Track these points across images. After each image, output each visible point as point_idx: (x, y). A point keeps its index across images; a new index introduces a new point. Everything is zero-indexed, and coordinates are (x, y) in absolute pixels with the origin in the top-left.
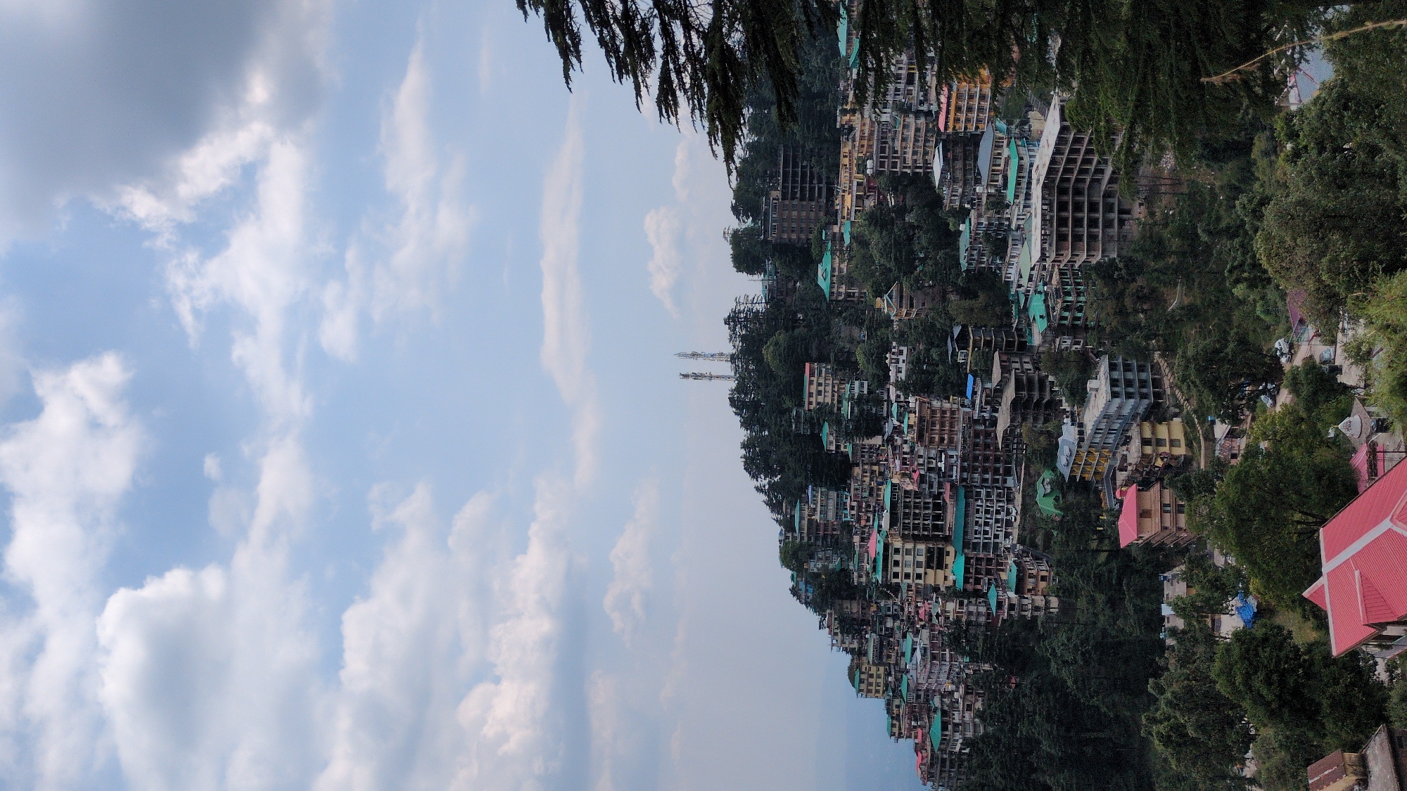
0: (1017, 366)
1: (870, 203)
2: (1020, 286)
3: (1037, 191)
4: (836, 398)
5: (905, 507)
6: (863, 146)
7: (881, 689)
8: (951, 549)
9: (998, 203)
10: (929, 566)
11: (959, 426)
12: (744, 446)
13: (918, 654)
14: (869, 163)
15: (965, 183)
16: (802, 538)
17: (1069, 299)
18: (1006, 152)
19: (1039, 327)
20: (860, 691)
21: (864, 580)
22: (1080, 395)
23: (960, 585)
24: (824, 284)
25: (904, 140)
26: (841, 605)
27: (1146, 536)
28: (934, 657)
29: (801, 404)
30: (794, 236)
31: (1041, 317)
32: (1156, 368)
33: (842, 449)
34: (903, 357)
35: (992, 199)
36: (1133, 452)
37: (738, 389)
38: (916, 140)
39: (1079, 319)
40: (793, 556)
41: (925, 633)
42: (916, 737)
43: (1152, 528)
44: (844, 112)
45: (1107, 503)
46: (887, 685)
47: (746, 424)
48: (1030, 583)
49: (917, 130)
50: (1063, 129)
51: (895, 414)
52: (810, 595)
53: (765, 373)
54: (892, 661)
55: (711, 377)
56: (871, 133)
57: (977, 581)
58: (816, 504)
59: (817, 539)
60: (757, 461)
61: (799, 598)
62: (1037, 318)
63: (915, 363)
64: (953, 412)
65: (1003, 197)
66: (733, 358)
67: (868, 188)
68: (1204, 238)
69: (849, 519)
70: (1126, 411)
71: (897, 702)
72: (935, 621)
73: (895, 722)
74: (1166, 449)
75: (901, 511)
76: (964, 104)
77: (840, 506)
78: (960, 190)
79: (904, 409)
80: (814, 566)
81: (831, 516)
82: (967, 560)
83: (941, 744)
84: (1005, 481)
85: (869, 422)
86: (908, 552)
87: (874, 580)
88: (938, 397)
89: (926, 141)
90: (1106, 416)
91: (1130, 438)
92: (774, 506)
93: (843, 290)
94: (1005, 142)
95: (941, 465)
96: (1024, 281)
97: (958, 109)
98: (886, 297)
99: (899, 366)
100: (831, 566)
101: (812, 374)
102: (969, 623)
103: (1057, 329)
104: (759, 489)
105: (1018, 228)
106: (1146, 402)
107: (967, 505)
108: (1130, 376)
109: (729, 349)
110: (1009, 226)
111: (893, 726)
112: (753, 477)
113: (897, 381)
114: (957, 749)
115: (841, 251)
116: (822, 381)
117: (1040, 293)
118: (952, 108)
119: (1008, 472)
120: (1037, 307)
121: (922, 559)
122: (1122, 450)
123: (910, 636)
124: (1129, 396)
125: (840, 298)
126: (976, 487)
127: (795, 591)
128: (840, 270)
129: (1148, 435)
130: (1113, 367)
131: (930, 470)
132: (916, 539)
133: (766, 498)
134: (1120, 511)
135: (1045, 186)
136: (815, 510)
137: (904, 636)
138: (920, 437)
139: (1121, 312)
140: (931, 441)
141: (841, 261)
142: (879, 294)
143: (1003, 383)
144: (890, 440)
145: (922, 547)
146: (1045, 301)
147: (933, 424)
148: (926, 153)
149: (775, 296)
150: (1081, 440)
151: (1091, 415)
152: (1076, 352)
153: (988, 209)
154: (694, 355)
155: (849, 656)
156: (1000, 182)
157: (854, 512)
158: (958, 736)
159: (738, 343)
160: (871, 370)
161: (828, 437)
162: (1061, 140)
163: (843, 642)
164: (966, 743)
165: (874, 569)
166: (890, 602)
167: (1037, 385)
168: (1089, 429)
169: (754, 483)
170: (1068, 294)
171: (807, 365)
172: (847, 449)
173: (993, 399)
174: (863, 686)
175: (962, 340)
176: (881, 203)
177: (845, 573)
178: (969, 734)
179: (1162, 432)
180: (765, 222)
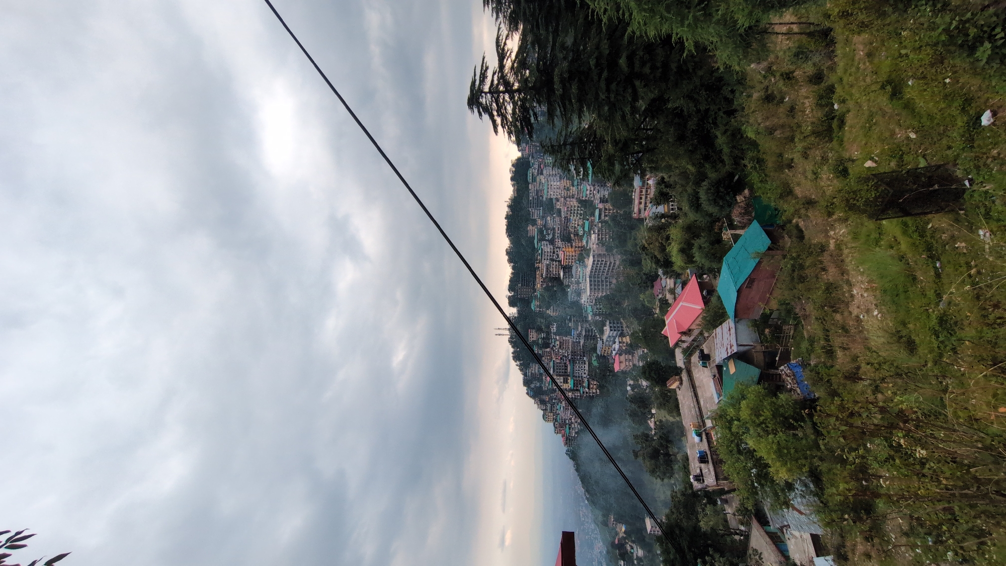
0: (585, 326)
1: (544, 286)
2: (584, 304)
3: (588, 279)
4: (537, 338)
6: (542, 271)
7: (552, 420)
8: (569, 378)
9: (578, 283)
10: (564, 383)
11: (570, 344)
12: (512, 353)
13: (562, 408)
14: (544, 275)
15: (569, 278)
16: (529, 378)
18: (579, 270)
19: (591, 314)
20: (546, 421)
21: (546, 389)
22: (602, 332)
23: (572, 388)
24: (533, 308)
25: (553, 268)
26: (540, 396)
27: (622, 368)
29: (528, 341)
30: (525, 296)
31: (591, 312)
32: (622, 323)
34: (555, 326)
35: (576, 282)
36: (617, 346)
37: (510, 338)
38: (556, 268)
39: (600, 312)
40: (527, 383)
42: (562, 433)
43: (623, 366)
44: (537, 263)
45: (611, 361)
46: (553, 418)
47: (513, 347)
48: (591, 386)
49: (556, 265)
50: (594, 261)
51: (553, 341)
52: (532, 394)
54: (555, 411)
55: (503, 335)
56: (544, 268)
57: (577, 387)
58: (532, 368)
59: (533, 378)
60: (516, 357)
61: (529, 395)
63: (558, 327)
64: (568, 340)
65: (579, 281)
67: (544, 282)
68: (631, 286)
70: (614, 335)
71: (556, 423)
74: (625, 344)
75: (556, 368)
76: (568, 258)
78: (568, 280)
79: (556, 340)
80: (532, 386)
81: (536, 371)
82: (574, 381)
83: (569, 434)
84: (583, 358)
85: (546, 345)
87: (549, 388)
88: (564, 336)
89: (559, 268)
90: (609, 336)
91: (616, 342)
92: (521, 370)
93: (538, 309)
94: (579, 267)
95: (566, 355)
96: (586, 303)
97: (566, 259)
99: (554, 329)
100: (537, 386)
101: (530, 332)
102: (575, 398)
103: (595, 315)
104: (517, 365)
105: (583, 288)
106: (619, 332)
107: (573, 365)
108: (615, 325)
110: (581, 289)
111: (556, 430)
113: (553, 332)
114: (573, 435)
115: (537, 299)
116: (533, 334)
117: (590, 305)
119: (584, 356)
120: (589, 309)
121: (562, 381)
122: (614, 345)
123: (559, 404)
124: (615, 330)
125: (537, 312)
126: (576, 360)
127: (527, 393)
128: (537, 304)
129: (620, 341)
130: (610, 323)
131: (563, 356)
132: (560, 376)
133: (519, 368)
134: (614, 362)
135: (590, 277)
136: (532, 370)
138: (560, 347)
139: (612, 308)
140: (563, 348)
141: (538, 302)
142: (548, 309)
143: (581, 331)
144: (552, 348)
145: (562, 378)
146: (591, 307)
147: (564, 343)
148: (559, 271)
149: (520, 313)
150: (603, 344)
151: (605, 338)
152: (601, 321)
153: (575, 285)
154: (499, 329)
155: (543, 411)
156: (578, 277)
158: (573, 431)
159: (510, 326)
160: (546, 330)
161: (536, 350)
162: (593, 264)
163: (541, 407)
165: (549, 385)
166: (553, 394)
167: (590, 331)
168: (605, 341)
169: (516, 363)
170: (597, 305)
171: (529, 330)
172: (540, 352)
173: (579, 336)
174: (547, 419)
175: (570, 320)
176: (547, 285)
177: (541, 387)
178: (577, 431)
179: (624, 339)
180: (517, 293)
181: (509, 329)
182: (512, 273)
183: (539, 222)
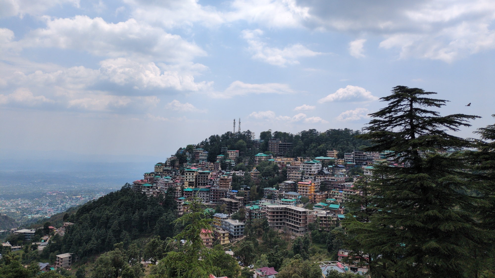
0: (241, 202)
1: (279, 165)
2: (260, 203)
3: (284, 206)
4: (230, 158)
5: (204, 176)
6: (293, 163)
7: (157, 171)
8: (194, 187)
10: (189, 182)
11: (225, 189)
12: (217, 136)
13: (167, 180)
14: (289, 165)
15: (285, 189)
16: (194, 150)
17: (258, 215)
18: (293, 198)
19: (251, 208)
20: (156, 166)
21: (185, 166)
22: (234, 218)
23: (185, 190)
24: (259, 154)
25: (295, 173)
26: (178, 160)
28: (166, 184)
29: (228, 149)
30: (270, 147)
31: (253, 208)
32: (242, 236)
33: (217, 160)
34: (241, 175)
35: (282, 195)
36: (221, 232)
38: (295, 176)
39: (253, 217)
41: (172, 182)
42: (145, 180)
43: (202, 237)
44: (301, 159)
45: (207, 226)
46: (158, 172)
48: (186, 207)
49: (298, 177)
50: (300, 212)
51: (227, 173)
52: (180, 153)
53: (236, 140)
54: (164, 174)
55: (234, 127)
56: (296, 165)
57: (186, 194)
58: (203, 154)
59: (194, 154)
60: (214, 139)
61: (179, 150)
62: (252, 207)
63: (240, 178)
64: (228, 187)
65: (282, 198)
66: (239, 132)
67: (283, 165)
68: (275, 247)
69: (200, 162)
70: (231, 229)
72: (175, 184)
73: (148, 175)
74: (222, 239)
76: (305, 188)
77: (203, 160)
78: (283, 187)
79: (229, 175)
80: (187, 154)
81: (201, 157)
82: (191, 192)
83: (144, 186)
84: (211, 200)
86: (193, 177)
87: (185, 169)
88: (232, 183)
89: (295, 179)
90: (230, 225)
91: (225, 230)
92: (202, 143)
93: (257, 159)
94: (296, 198)
95: (215, 185)
96: (262, 204)
97: (303, 186)
98: (256, 170)
99: (239, 174)
100: (188, 158)
101: (236, 152)
102: (175, 192)
103: (250, 212)
105: (275, 202)
106: (234, 234)
107: (205, 191)
108: (240, 230)
109: (241, 131)
110: (275, 200)
111: (148, 174)
112: (209, 138)
113: (236, 173)
114: (142, 190)
115: (267, 159)
116: (234, 154)
117: (259, 208)
118: (304, 185)
119: (214, 201)
120: (256, 207)
122: (221, 229)
123: (171, 178)
124: (235, 230)
125: (255, 159)
126: (210, 194)
128: (262, 159)
129: (226, 235)
130: (242, 226)
131: (214, 182)
132: (196, 179)
133: (204, 141)
135: (286, 208)
136: (202, 153)
137: (171, 176)
138: (222, 179)
139: (256, 228)
140: (221, 182)
141: (264, 159)
142: (257, 168)
143: (236, 199)
144: (220, 172)
146: (257, 209)
147: (225, 182)
148: (292, 179)
149: (255, 142)
150: (223, 219)
151: (229, 221)
152: (245, 217)
153: (279, 194)
154: (240, 123)
155: (164, 163)
156: (286, 197)
157: (202, 163)
158: (146, 190)
159: (243, 134)
160: (238, 167)
161: (220, 157)
162: (298, 212)
163: (168, 161)
164: (144, 193)
165: (188, 169)
166: (179, 173)
167: (236, 207)
168: (226, 220)
170: (259, 214)
171: (238, 151)
173: (232, 197)
174: (157, 167)
175: (246, 189)
176: (279, 168)
177: (186, 161)
178: (147, 193)
179: (226, 238)
180: (273, 140)
182: (292, 135)
183: (341, 161)
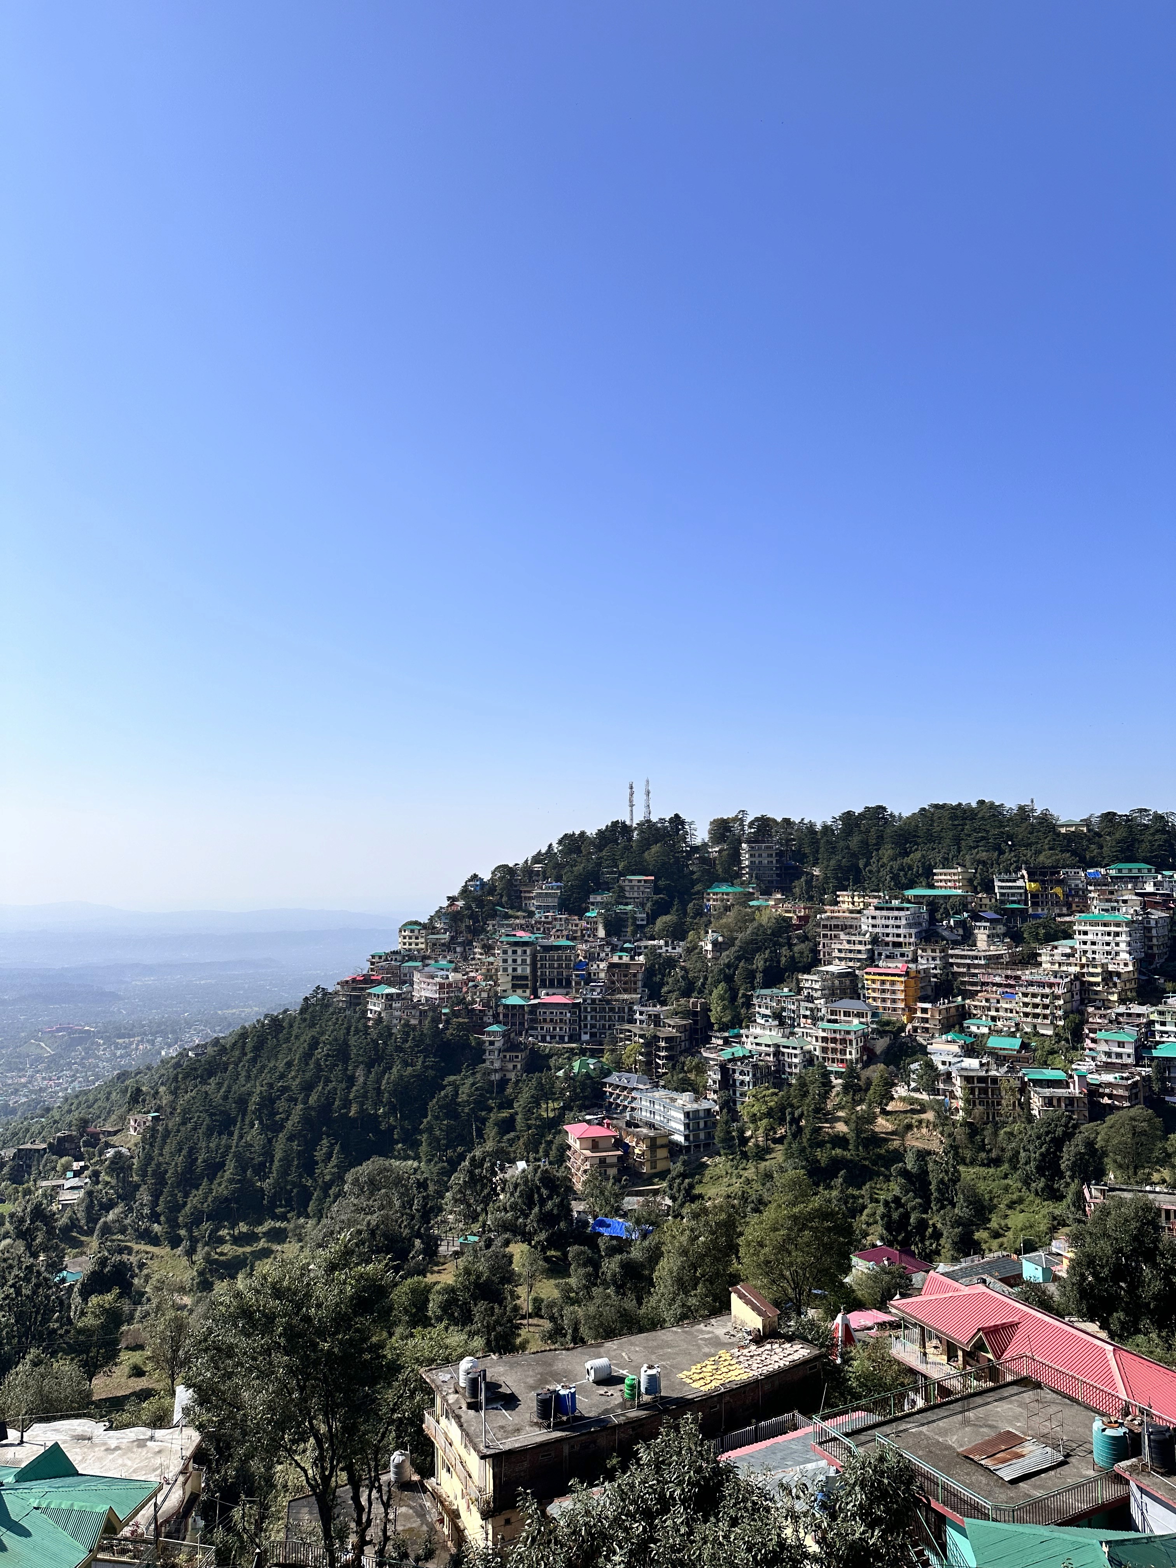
0: (683, 1037)
2: (747, 1037)
4: (630, 901)
5: (558, 957)
7: (407, 946)
10: (513, 977)
14: (825, 916)
15: (822, 990)
17: (751, 1076)
20: (403, 931)
25: (849, 942)
27: (573, 1145)
29: (622, 874)
31: (733, 1054)
33: (591, 908)
35: (815, 1012)
37: (625, 825)
39: (734, 1083)
40: (503, 875)
41: (458, 977)
42: (373, 975)
45: (591, 1114)
46: (411, 951)
47: (600, 834)
51: (625, 946)
52: (474, 888)
54: (430, 954)
55: (632, 806)
56: (846, 917)
58: (547, 889)
60: (572, 843)
61: (469, 880)
64: (635, 990)
69: (537, 915)
71: (399, 958)
72: (470, 985)
73: (383, 958)
74: (648, 1157)
76: (887, 986)
77: (547, 908)
78: (817, 986)
81: (538, 901)
84: (585, 1033)
85: (615, 926)
86: (523, 961)
88: (645, 978)
94: (863, 1020)
95: (594, 983)
96: (753, 1039)
97: (883, 982)
101: (645, 881)
104: (550, 846)
107: (566, 1005)
108: (701, 1126)
109: (654, 819)
111: (380, 957)
112: (559, 841)
114: (370, 1007)
116: (642, 889)
117: (750, 1052)
118: (883, 978)
121: (519, 972)
125: (705, 901)
126: (580, 1012)
127: (475, 878)
128: (728, 900)
134: (590, 1124)
136: (541, 889)
137: (450, 962)
143: (668, 1027)
145: (528, 971)
146: (745, 1056)
147: (624, 976)
148: (841, 959)
149: (697, 850)
150: (642, 1090)
152: (707, 1083)
154: (648, 793)
155: (428, 921)
156: (830, 1017)
158: (382, 1007)
159: (660, 825)
161: (598, 896)
163: (438, 916)
165: (508, 936)
167: (670, 1053)
169: (555, 842)
170: (754, 1075)
172: (593, 910)
173: (653, 1021)
174: (407, 933)
181: (649, 821)
182: (811, 826)
